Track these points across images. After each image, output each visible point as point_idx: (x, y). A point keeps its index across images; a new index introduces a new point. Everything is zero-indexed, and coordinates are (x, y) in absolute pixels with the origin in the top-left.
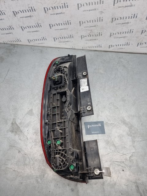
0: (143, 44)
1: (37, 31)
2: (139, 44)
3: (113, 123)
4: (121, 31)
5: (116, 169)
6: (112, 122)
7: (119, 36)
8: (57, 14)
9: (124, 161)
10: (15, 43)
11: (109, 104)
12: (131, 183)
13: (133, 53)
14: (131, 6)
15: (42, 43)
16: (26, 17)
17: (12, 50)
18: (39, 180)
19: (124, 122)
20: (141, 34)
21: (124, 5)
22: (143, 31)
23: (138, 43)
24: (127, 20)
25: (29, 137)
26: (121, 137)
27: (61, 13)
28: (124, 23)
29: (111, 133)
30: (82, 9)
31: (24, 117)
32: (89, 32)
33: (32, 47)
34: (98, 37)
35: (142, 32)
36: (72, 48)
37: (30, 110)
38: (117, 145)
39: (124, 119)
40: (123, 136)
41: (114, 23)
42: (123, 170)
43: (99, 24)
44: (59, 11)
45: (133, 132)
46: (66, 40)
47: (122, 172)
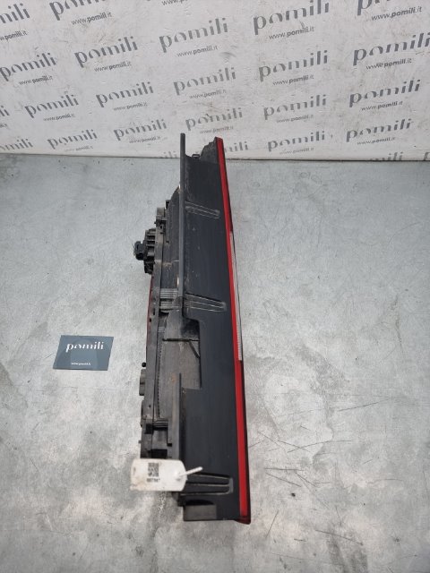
0: (361, 133)
1: (68, 116)
2: (352, 134)
3: (272, 356)
4: (293, 102)
5: (272, 489)
6: (268, 354)
7: (290, 114)
8: (111, 68)
9: (298, 466)
10: (16, 151)
11: (264, 304)
12: (316, 533)
13: (339, 161)
14: (304, 30)
15: (87, 148)
16: (34, 81)
17: (10, 169)
18: (48, 521)
19: (305, 354)
20: (351, 106)
21: (285, 31)
22: (352, 96)
23: (349, 133)
24: (302, 72)
25: (30, 401)
26: (291, 396)
27: (123, 65)
28: (297, 80)
29: (264, 386)
30: (174, 49)
31: (23, 345)
32: (205, 109)
33: (62, 159)
34: (232, 122)
35: (352, 101)
36: (169, 156)
37: (40, 326)
38: (279, 420)
39: (304, 346)
40: (299, 395)
41: (269, 79)
42: (293, 495)
43: (226, 85)
44: (116, 58)
45: (330, 381)
46: (149, 134)
47: (289, 500)
